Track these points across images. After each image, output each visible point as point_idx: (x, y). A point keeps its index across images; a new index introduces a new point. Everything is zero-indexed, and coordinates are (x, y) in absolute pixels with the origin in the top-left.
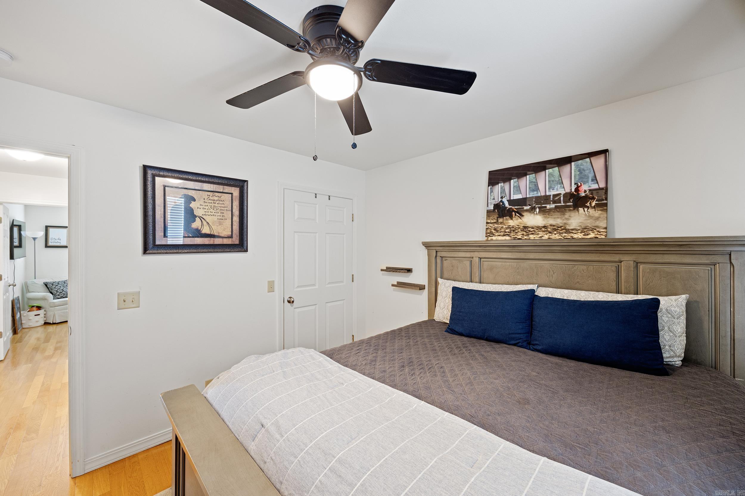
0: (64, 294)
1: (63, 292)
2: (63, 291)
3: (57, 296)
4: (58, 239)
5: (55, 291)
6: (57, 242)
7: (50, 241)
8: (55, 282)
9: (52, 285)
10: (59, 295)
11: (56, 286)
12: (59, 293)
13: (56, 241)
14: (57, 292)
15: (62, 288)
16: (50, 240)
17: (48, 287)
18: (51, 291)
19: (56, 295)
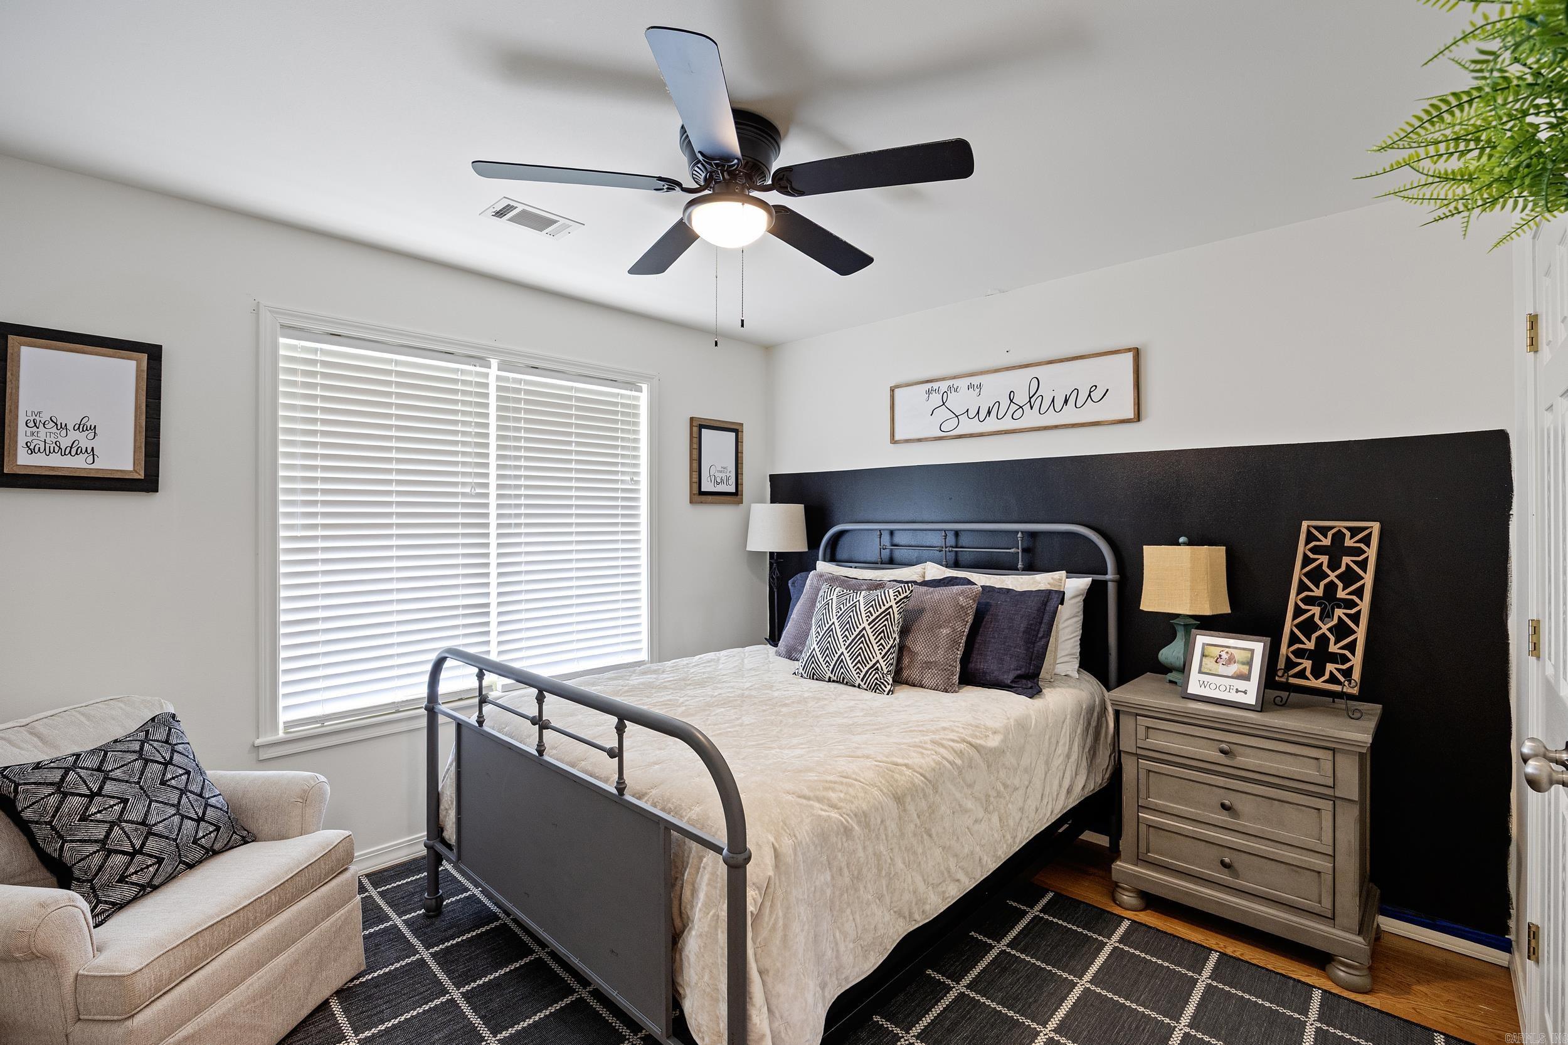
0: (160, 861)
1: (152, 845)
2: (150, 833)
3: (108, 885)
4: (81, 427)
5: (92, 848)
6: (74, 450)
7: (22, 440)
8: (74, 767)
9: (53, 800)
10: (122, 879)
11: (92, 796)
12: (125, 859)
13: (65, 443)
14: (110, 852)
15: (135, 813)
16: (22, 427)
17: (28, 814)
18: (52, 849)
19: (104, 877)
